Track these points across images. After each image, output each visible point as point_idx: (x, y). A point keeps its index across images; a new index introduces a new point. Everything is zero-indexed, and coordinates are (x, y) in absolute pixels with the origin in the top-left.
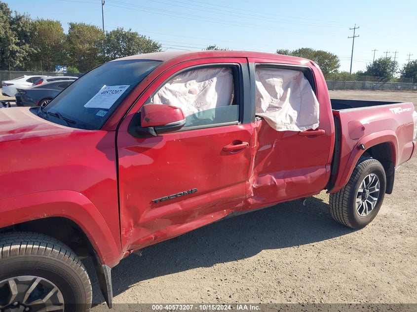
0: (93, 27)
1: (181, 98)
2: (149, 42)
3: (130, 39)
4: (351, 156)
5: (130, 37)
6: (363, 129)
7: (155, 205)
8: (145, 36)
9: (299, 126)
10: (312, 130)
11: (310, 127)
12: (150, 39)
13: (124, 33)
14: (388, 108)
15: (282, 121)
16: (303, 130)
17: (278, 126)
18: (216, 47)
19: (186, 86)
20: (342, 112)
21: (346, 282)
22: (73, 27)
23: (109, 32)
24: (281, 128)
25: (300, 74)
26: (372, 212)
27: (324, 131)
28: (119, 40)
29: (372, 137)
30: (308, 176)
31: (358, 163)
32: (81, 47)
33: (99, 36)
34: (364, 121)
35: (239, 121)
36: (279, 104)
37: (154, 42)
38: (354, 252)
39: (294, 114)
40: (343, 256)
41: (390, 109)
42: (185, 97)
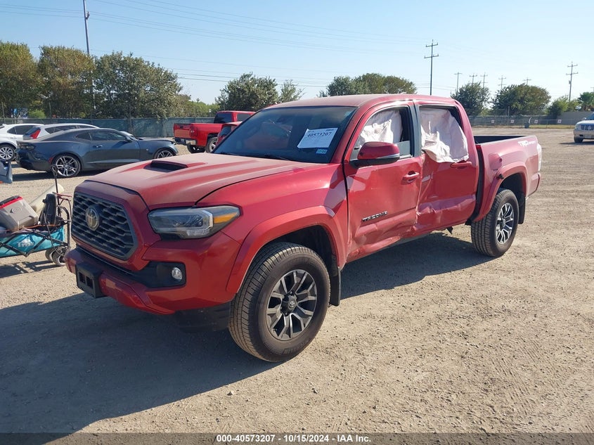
0: (76, 51)
2: (159, 71)
3: (133, 68)
4: (492, 186)
5: (132, 65)
6: (501, 160)
7: (364, 223)
8: (153, 63)
9: (452, 158)
10: (463, 161)
11: (462, 159)
12: (161, 67)
13: (123, 59)
14: (517, 141)
15: (440, 154)
16: (456, 161)
17: (438, 157)
18: (252, 76)
20: (483, 145)
21: (502, 289)
22: (46, 52)
23: (99, 58)
24: (440, 160)
25: (447, 114)
26: (508, 242)
27: (470, 162)
28: (114, 68)
29: (506, 168)
30: (459, 205)
31: (497, 194)
32: (61, 80)
33: (86, 63)
34: (500, 154)
35: (411, 154)
36: (433, 139)
37: (166, 71)
38: (500, 272)
39: (447, 148)
40: (492, 275)
41: (519, 142)
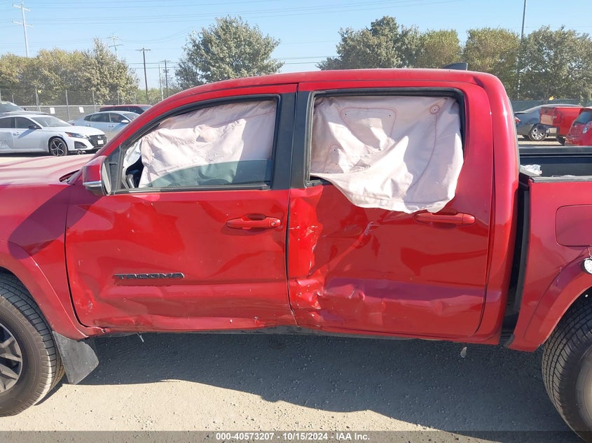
1: (185, 148)
7: (121, 281)
9: (407, 203)
15: (365, 190)
19: (194, 131)
22: (473, 35)
24: (367, 203)
25: (445, 103)
27: (473, 218)
35: (268, 185)
39: (405, 178)
42: (192, 145)
